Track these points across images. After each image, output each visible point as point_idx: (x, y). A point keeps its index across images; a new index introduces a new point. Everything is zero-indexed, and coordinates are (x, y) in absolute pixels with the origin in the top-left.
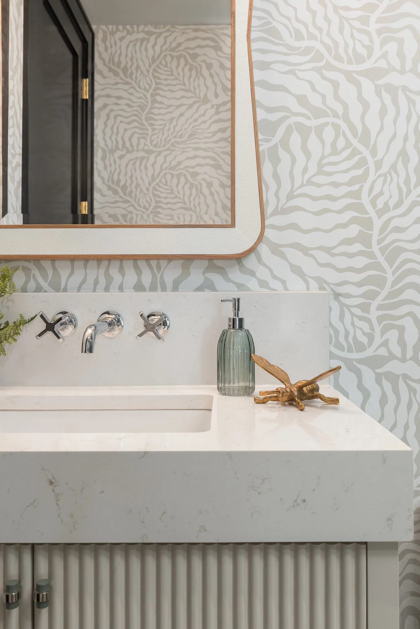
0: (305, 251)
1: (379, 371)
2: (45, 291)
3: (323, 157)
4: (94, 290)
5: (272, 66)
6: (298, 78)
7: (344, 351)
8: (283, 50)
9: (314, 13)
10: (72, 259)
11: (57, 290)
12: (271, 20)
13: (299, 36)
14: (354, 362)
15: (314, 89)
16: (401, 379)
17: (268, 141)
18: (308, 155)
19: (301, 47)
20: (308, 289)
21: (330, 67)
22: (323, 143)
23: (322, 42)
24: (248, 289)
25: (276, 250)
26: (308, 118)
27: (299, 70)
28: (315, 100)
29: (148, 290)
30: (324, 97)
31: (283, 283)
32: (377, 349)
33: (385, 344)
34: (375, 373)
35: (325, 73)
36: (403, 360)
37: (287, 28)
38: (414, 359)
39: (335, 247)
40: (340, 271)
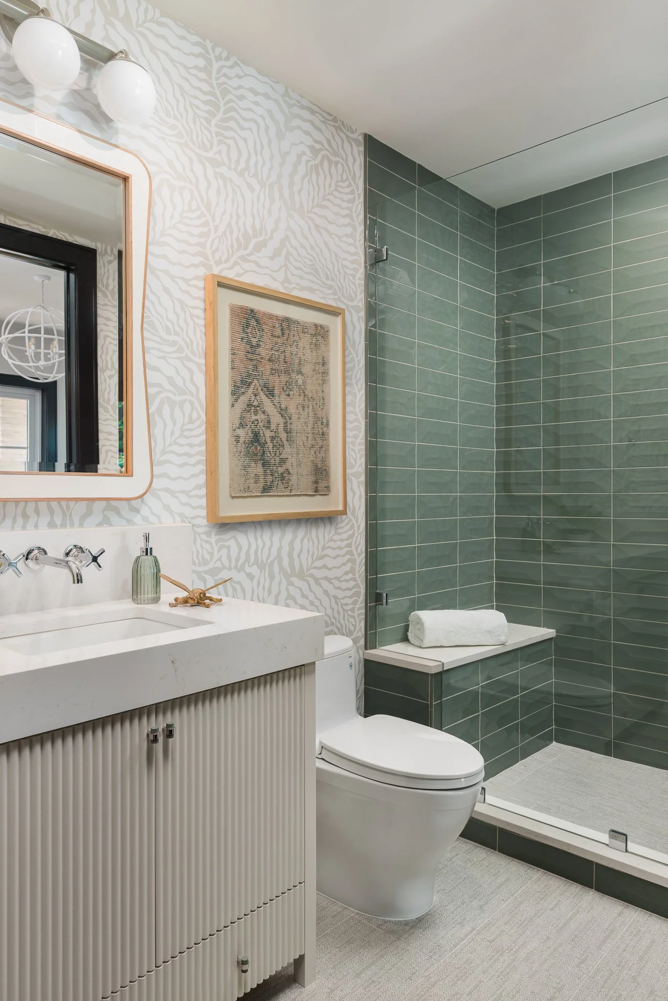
0: (172, 493)
1: (216, 578)
3: (184, 425)
4: (14, 529)
6: (168, 363)
7: (196, 566)
9: (178, 316)
12: (150, 315)
13: (168, 332)
14: (202, 573)
15: (178, 373)
18: (174, 422)
19: (170, 340)
21: (189, 359)
22: (183, 414)
23: (183, 339)
25: (156, 494)
26: (175, 394)
27: (168, 357)
28: (179, 382)
29: (60, 527)
30: (184, 380)
31: (159, 517)
32: (215, 563)
33: (220, 559)
34: (214, 579)
35: (185, 362)
36: (230, 569)
37: (161, 323)
38: (236, 567)
39: (191, 491)
40: (194, 508)
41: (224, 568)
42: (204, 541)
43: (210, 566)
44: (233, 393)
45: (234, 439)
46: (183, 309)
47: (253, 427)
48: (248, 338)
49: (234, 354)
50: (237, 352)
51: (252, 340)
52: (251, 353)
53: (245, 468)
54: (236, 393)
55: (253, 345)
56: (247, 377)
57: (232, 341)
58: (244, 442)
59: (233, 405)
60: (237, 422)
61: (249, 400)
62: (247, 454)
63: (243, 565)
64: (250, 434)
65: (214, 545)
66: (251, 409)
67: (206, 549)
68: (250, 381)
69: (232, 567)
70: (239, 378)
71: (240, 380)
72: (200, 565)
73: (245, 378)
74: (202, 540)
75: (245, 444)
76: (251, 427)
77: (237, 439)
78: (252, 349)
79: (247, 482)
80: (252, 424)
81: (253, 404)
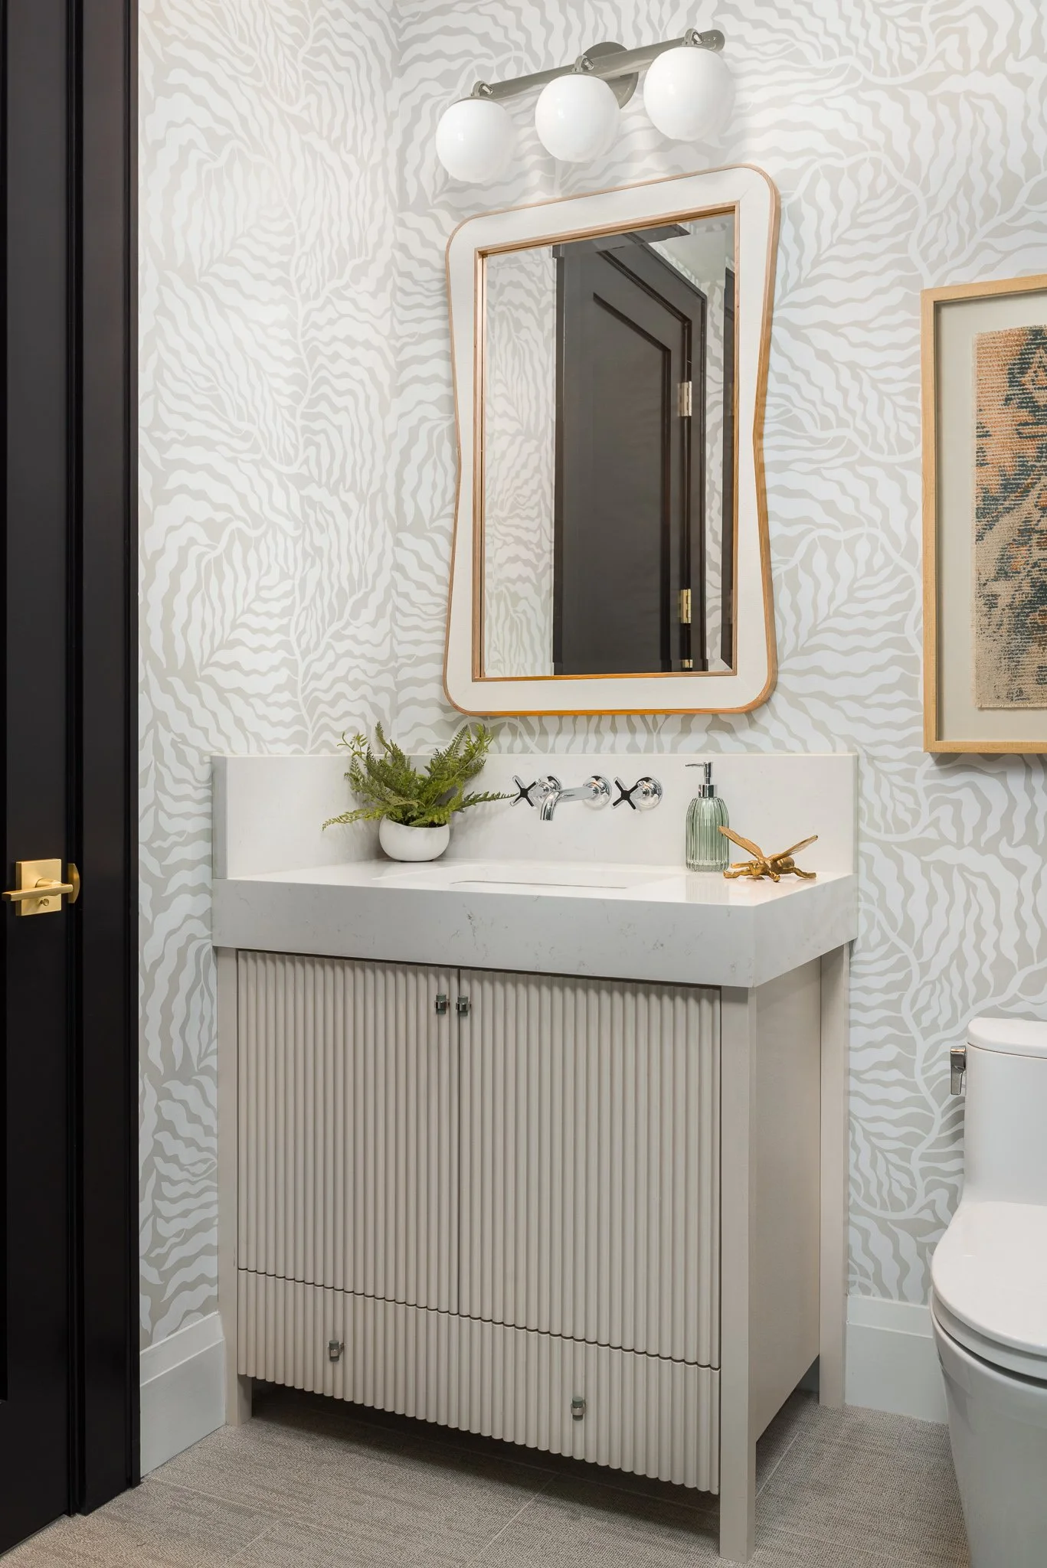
0: (830, 701)
1: (925, 859)
2: (532, 752)
3: (855, 580)
4: (584, 751)
5: (792, 467)
6: (825, 479)
7: (880, 831)
8: (806, 443)
9: (845, 392)
10: (560, 714)
11: (545, 751)
12: (790, 407)
13: (825, 424)
14: (893, 846)
15: (844, 491)
16: (955, 870)
17: (785, 562)
19: (829, 439)
20: (834, 751)
21: (865, 461)
22: (855, 561)
23: (856, 430)
24: (760, 751)
25: (794, 700)
26: (837, 529)
27: (825, 468)
28: (846, 506)
29: (642, 750)
30: (856, 500)
31: (804, 742)
32: (924, 830)
33: (935, 823)
34: (921, 861)
35: (860, 470)
36: (959, 845)
37: (812, 415)
38: (974, 844)
39: (870, 696)
40: (875, 727)
41: (944, 841)
42: (898, 787)
43: (914, 834)
44: (981, 513)
45: (983, 602)
46: (856, 377)
47: (1035, 573)
48: (1024, 394)
49: (986, 436)
50: (994, 429)
51: (1036, 395)
52: (1032, 424)
53: (1012, 655)
54: (988, 511)
55: (1038, 406)
56: (1019, 474)
57: (980, 410)
58: (1010, 605)
59: (980, 537)
60: (991, 570)
61: (1025, 522)
62: (1018, 627)
63: (996, 839)
64: (1026, 588)
65: (921, 795)
66: (1030, 539)
67: (903, 804)
68: (1029, 481)
69: (966, 841)
70: (995, 482)
71: (1001, 485)
72: (888, 831)
73: (1013, 479)
74: (892, 784)
75: (1011, 609)
76: (1028, 575)
77: (991, 602)
78: (1035, 416)
79: (1016, 683)
80: (1033, 567)
81: (1037, 528)
